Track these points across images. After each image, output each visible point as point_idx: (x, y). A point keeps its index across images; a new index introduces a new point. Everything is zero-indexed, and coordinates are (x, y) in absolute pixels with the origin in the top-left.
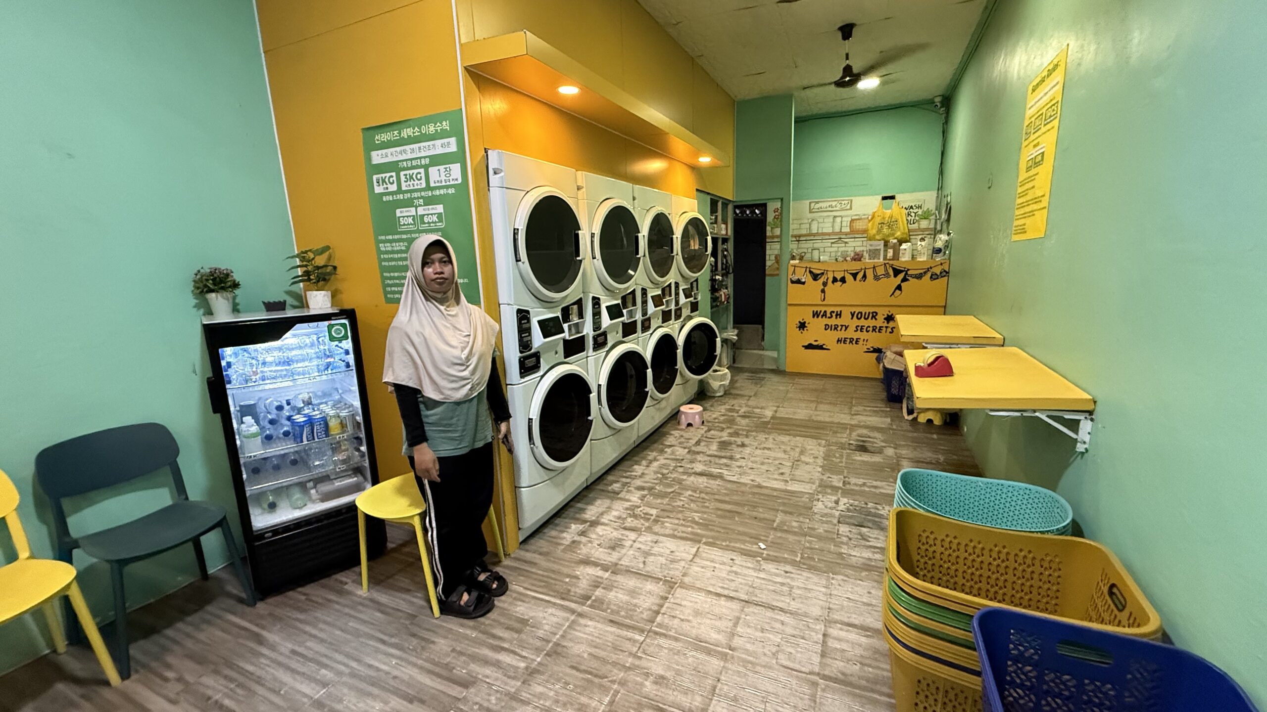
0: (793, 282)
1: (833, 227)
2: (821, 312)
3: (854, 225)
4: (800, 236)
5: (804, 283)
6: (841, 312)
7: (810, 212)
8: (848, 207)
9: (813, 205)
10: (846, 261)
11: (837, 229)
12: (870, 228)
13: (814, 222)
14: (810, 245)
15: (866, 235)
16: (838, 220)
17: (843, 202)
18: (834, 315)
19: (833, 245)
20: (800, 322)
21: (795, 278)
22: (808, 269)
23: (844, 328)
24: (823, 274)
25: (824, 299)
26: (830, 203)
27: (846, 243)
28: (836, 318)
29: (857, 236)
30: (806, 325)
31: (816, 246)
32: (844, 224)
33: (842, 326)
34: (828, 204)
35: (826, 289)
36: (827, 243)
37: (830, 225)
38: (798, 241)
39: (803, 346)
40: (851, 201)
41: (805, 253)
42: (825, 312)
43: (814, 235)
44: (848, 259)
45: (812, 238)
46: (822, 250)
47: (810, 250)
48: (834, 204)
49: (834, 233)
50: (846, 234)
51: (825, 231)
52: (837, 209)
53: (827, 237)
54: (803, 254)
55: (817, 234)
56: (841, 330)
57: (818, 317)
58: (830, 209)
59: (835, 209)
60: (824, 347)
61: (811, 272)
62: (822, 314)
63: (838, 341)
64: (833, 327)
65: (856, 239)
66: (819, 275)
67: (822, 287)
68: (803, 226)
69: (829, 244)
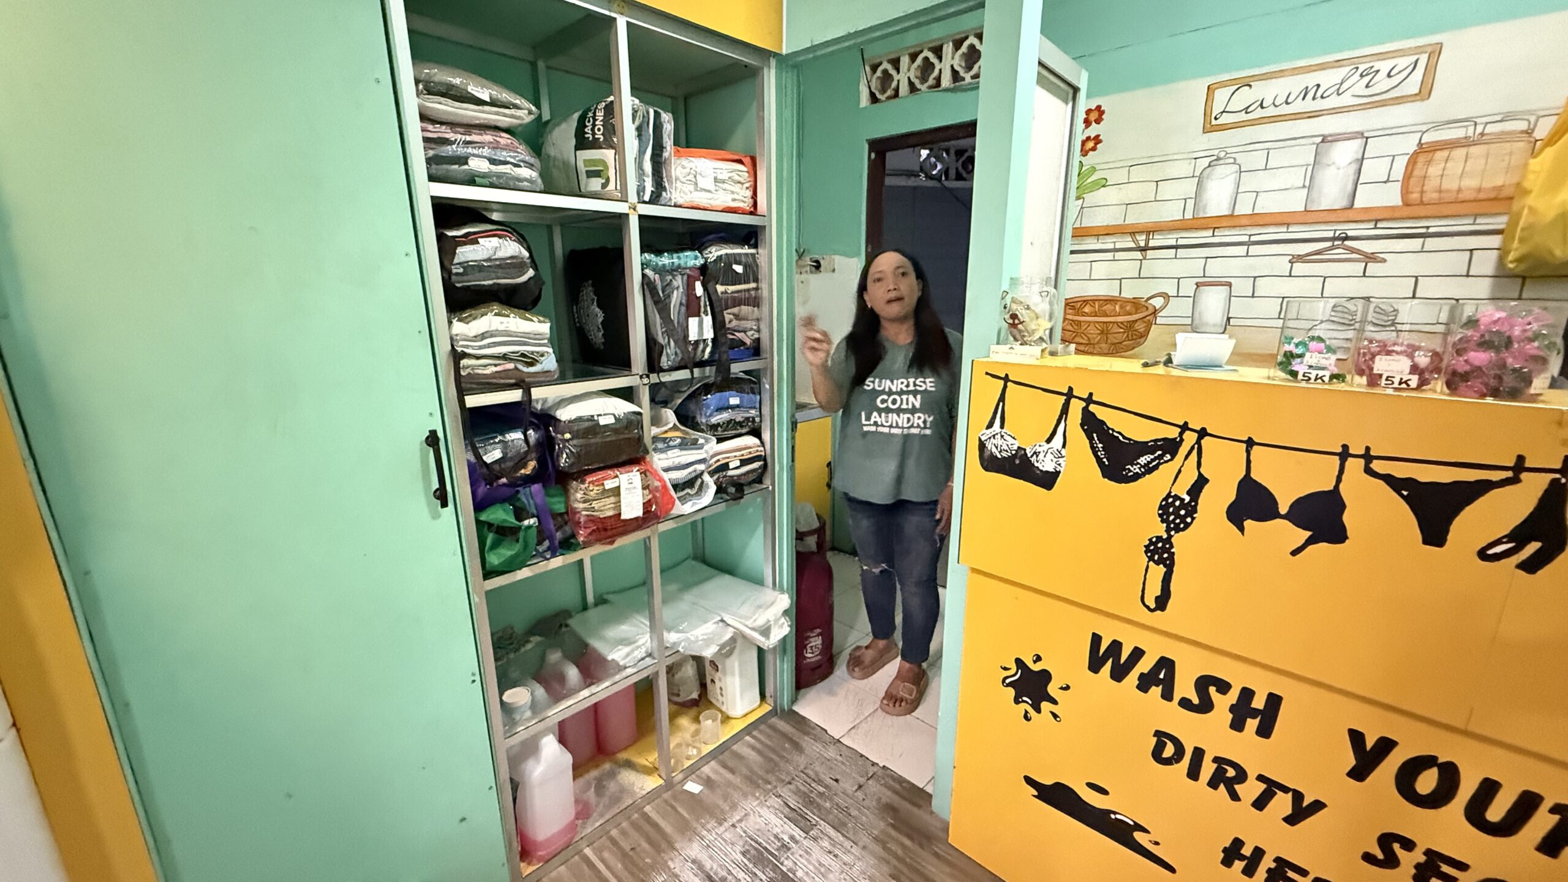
0: (991, 463)
1: (1310, 187)
2: (1138, 654)
3: (1434, 171)
4: (1150, 231)
5: (1048, 480)
6: (1274, 701)
7: (1209, 127)
8: (1413, 85)
9: (1221, 97)
10: (1374, 380)
11: (1331, 195)
12: (1532, 182)
13: (1220, 170)
14: (1190, 265)
15: (1500, 222)
16: (1344, 153)
17: (1384, 66)
18: (1223, 703)
19: (1299, 268)
20: (1019, 662)
21: (1002, 445)
22: (1077, 406)
23: (1282, 804)
24: (1170, 447)
25: (1162, 602)
26: (1311, 80)
27: (1370, 258)
28: (1237, 725)
29: (1436, 226)
30: (1052, 689)
31: (1216, 269)
32: (1373, 169)
33: (1272, 787)
34: (1294, 85)
35: (1177, 538)
36: (1273, 259)
37: (1297, 178)
38: (1144, 250)
39: (1029, 781)
40: (1436, 52)
41: (1166, 296)
42: (1166, 664)
43: (1215, 224)
44: (1388, 366)
45: (1204, 236)
46: (1242, 287)
47: (1188, 287)
48: (1328, 79)
49: (1308, 216)
50: (1376, 216)
51: (1268, 205)
52: (1346, 100)
53: (1272, 233)
54: (1158, 302)
55: (1231, 220)
56: (1260, 803)
57: (1119, 674)
58: (1309, 105)
59: (1333, 102)
60: (1138, 836)
61: (1092, 425)
62: (1144, 666)
63: (1232, 853)
64: (1208, 769)
65: (1431, 243)
66: (1143, 448)
67: (1161, 530)
68: (1167, 190)
69: (1284, 265)
